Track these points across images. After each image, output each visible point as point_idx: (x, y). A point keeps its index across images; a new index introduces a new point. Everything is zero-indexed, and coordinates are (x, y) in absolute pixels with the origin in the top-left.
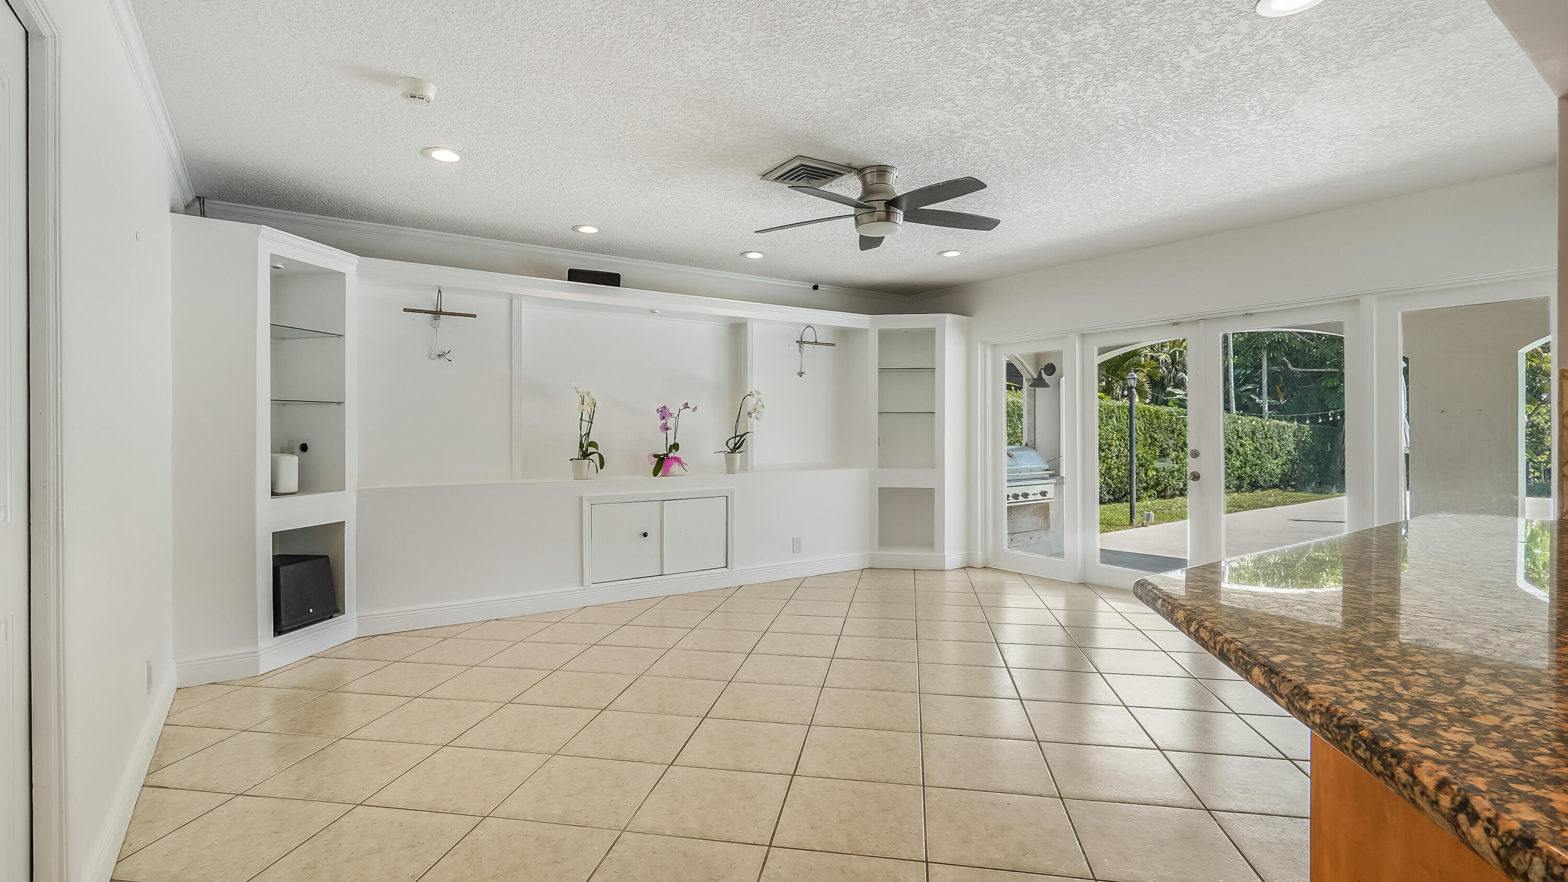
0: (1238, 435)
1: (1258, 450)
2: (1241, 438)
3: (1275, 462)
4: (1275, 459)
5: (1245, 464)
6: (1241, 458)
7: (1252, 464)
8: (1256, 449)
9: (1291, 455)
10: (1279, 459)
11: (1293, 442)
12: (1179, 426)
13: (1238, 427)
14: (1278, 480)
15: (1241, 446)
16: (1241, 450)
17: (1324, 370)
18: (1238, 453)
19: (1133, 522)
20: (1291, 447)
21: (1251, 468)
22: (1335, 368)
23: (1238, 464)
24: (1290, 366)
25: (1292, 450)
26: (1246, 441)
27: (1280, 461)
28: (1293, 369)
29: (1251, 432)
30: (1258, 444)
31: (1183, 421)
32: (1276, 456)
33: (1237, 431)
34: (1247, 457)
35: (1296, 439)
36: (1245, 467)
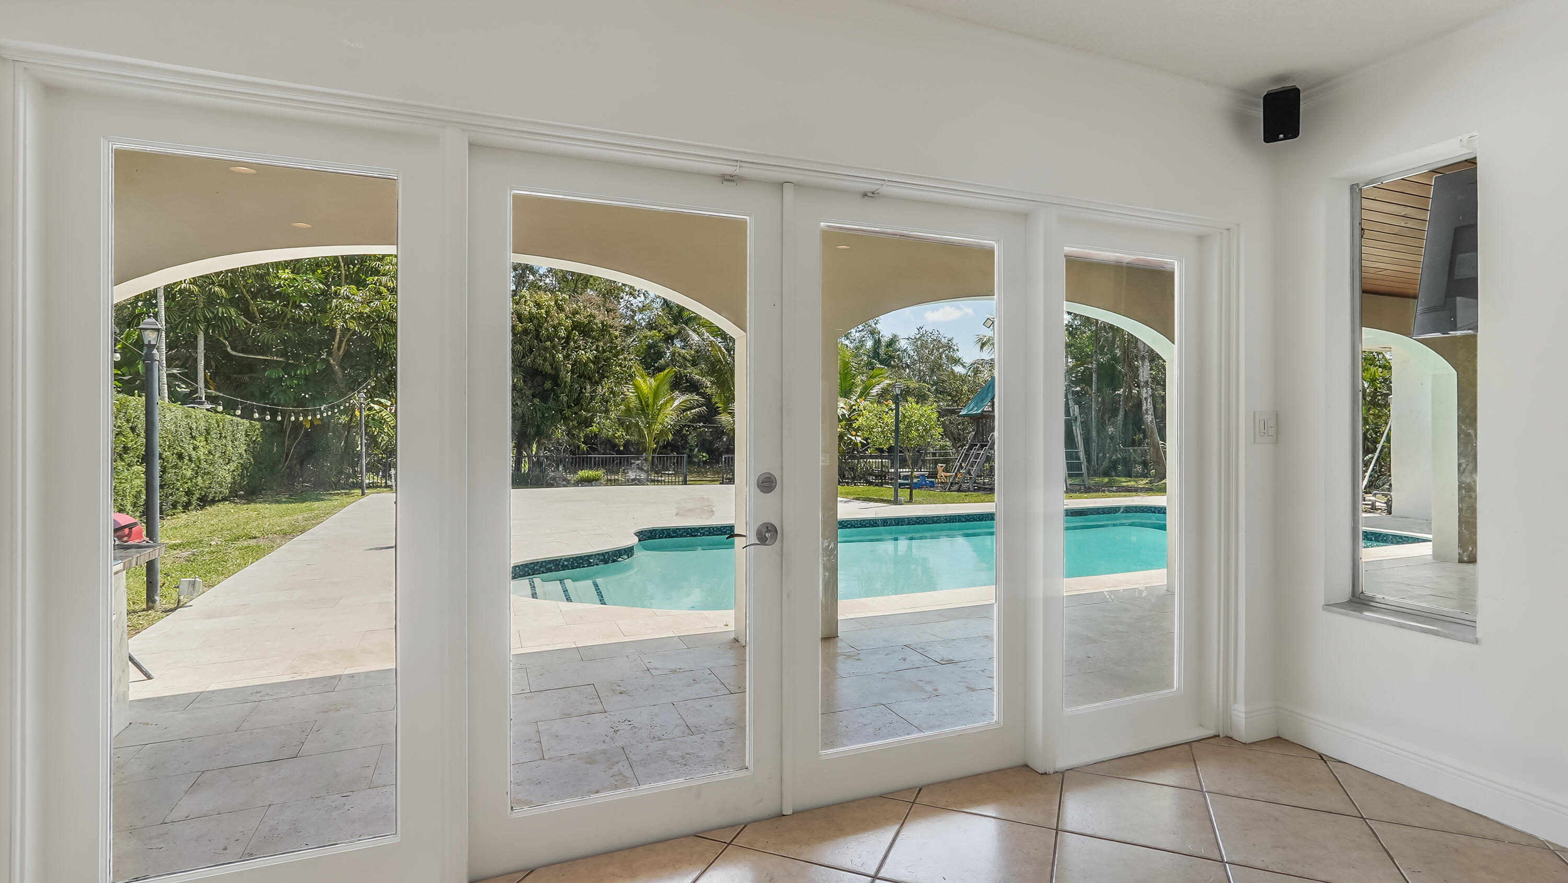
0: (191, 434)
1: (212, 454)
2: (193, 438)
3: (227, 468)
4: (227, 464)
5: (197, 473)
6: (193, 465)
7: (204, 473)
8: (210, 452)
9: (242, 459)
10: (231, 464)
11: (244, 442)
12: (119, 421)
13: (192, 423)
14: (227, 490)
15: (194, 449)
16: (193, 454)
17: (270, 358)
18: (190, 460)
19: (154, 601)
20: (242, 449)
21: (202, 477)
22: (281, 357)
23: (189, 473)
24: (229, 349)
25: (244, 453)
26: (200, 442)
27: (232, 466)
28: (234, 353)
29: (205, 429)
30: (212, 445)
31: (126, 413)
32: (229, 460)
33: (191, 429)
34: (200, 464)
35: (248, 439)
36: (196, 477)
